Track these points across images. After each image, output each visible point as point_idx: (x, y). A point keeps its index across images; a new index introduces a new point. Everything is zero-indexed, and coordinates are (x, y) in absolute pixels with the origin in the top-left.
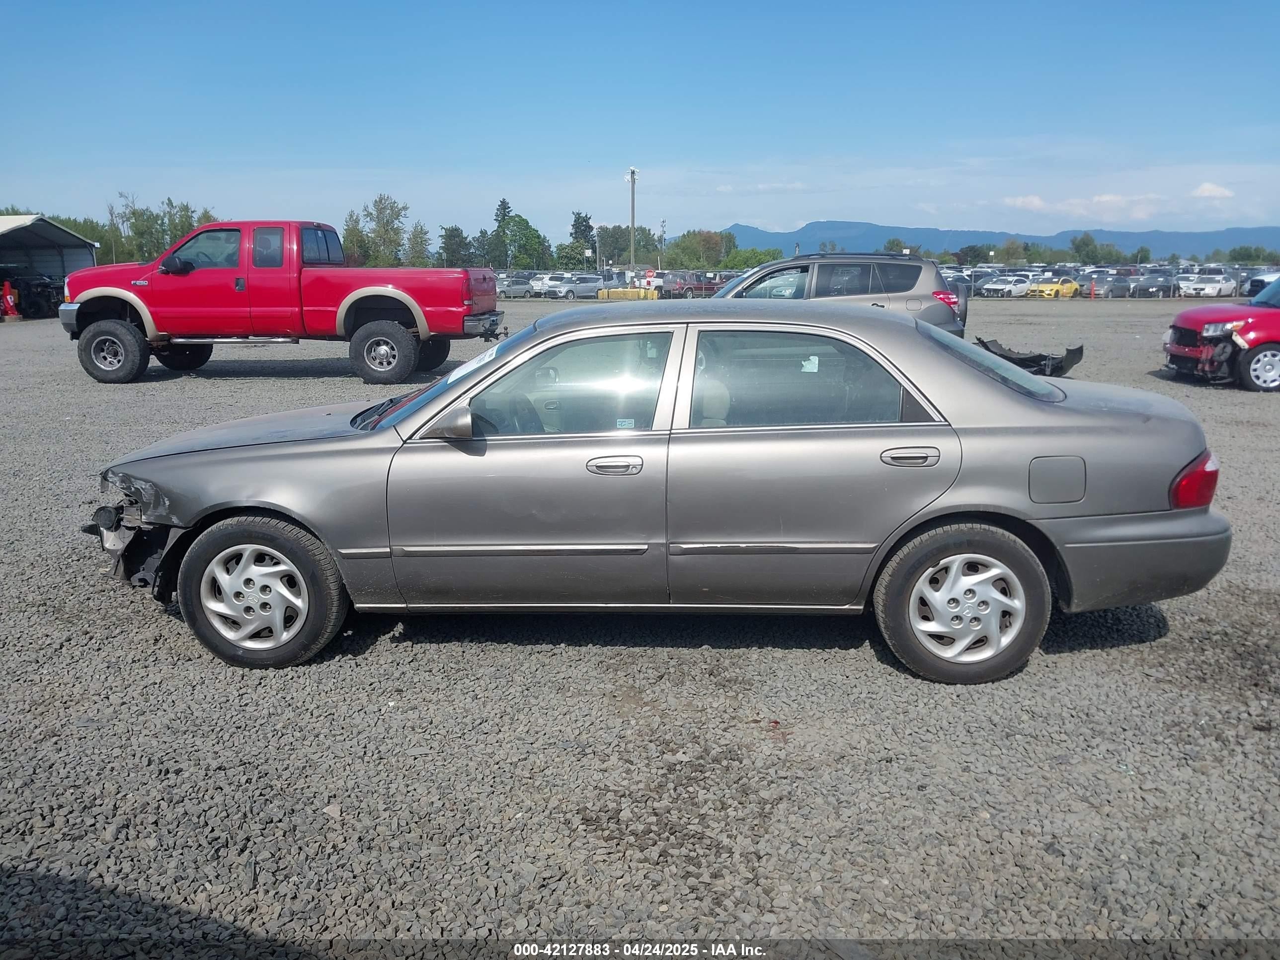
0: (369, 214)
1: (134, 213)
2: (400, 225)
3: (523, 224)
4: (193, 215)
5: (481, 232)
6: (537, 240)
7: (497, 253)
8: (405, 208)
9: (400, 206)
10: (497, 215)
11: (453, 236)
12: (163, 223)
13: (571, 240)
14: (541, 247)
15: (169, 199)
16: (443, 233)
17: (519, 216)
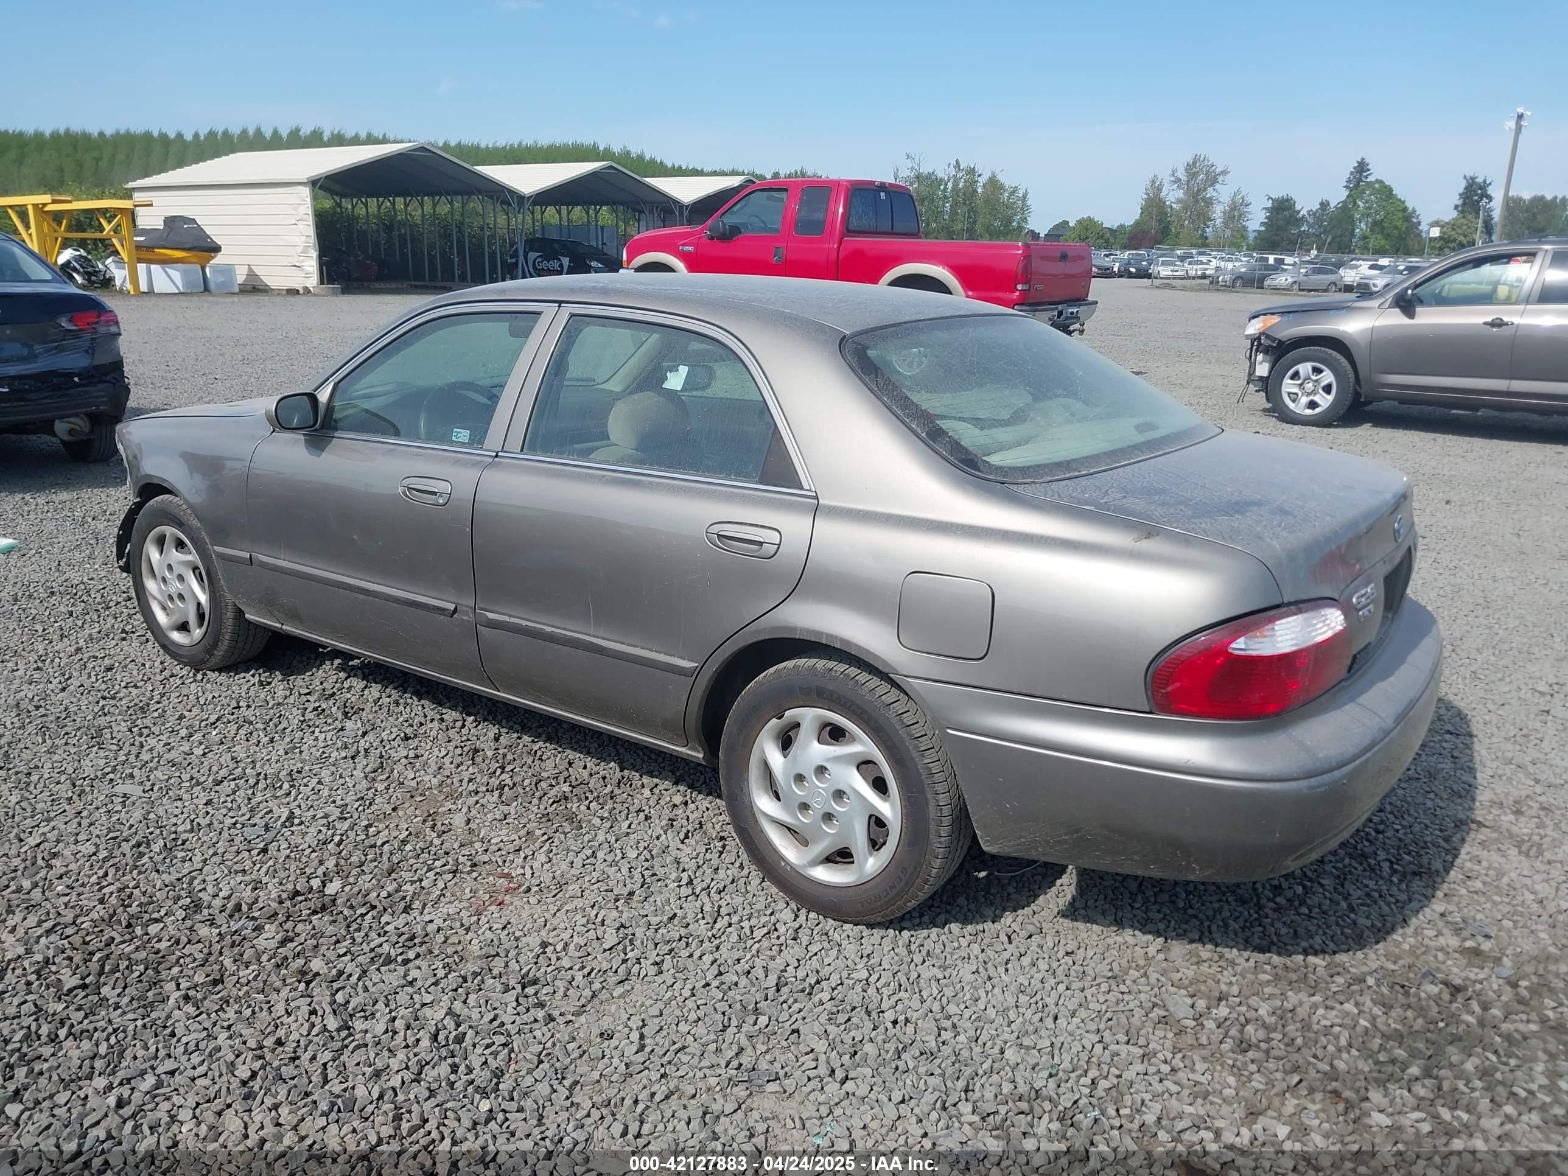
0: (1177, 181)
1: (917, 177)
2: (1215, 194)
3: (1386, 192)
4: (980, 179)
5: (1322, 204)
6: (1400, 215)
7: (1339, 232)
8: (1224, 173)
9: (1218, 171)
10: (1349, 181)
11: (1282, 209)
12: (946, 188)
13: (1455, 214)
14: (1406, 225)
15: (957, 162)
16: (1269, 204)
17: (1381, 182)
